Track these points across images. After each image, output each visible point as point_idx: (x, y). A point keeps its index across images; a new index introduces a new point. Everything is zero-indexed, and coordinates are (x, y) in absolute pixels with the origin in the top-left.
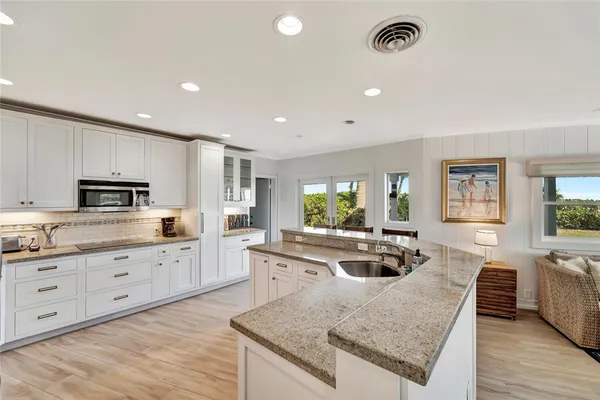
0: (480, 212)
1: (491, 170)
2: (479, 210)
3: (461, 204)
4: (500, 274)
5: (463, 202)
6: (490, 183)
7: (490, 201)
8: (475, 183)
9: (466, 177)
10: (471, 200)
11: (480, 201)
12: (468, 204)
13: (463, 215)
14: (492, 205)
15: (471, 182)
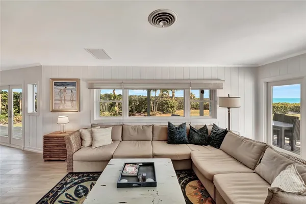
0: (69, 106)
1: (73, 84)
2: (68, 105)
3: (60, 102)
4: (59, 139)
5: (61, 101)
6: (73, 91)
7: (73, 100)
8: (67, 91)
9: (62, 88)
10: (65, 100)
11: (68, 101)
12: (63, 102)
13: (61, 108)
14: (74, 102)
15: (65, 91)
